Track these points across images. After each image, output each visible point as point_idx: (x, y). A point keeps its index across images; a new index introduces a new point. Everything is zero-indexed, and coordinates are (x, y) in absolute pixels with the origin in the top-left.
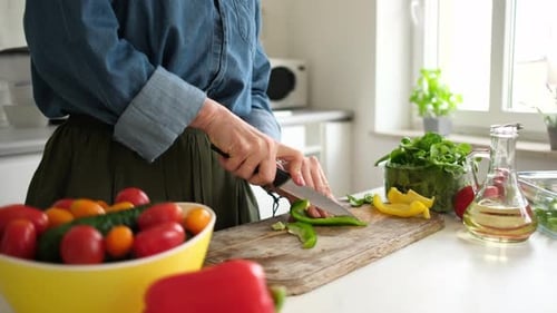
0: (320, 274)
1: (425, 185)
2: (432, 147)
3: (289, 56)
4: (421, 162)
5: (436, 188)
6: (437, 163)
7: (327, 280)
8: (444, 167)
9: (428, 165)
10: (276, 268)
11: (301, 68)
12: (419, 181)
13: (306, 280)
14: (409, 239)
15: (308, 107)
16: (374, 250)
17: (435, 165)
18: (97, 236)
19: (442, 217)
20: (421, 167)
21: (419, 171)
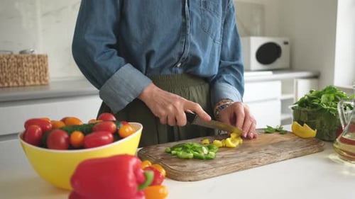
0: (211, 171)
1: (318, 122)
2: (323, 96)
3: (280, 36)
4: (316, 106)
5: (325, 125)
6: (325, 107)
7: (215, 174)
8: (330, 110)
9: (319, 109)
10: (185, 164)
11: (286, 43)
12: (314, 119)
13: (199, 173)
14: (288, 156)
15: (290, 68)
16: (257, 160)
17: (323, 109)
18: (66, 136)
19: (323, 143)
20: (315, 109)
21: (314, 112)
